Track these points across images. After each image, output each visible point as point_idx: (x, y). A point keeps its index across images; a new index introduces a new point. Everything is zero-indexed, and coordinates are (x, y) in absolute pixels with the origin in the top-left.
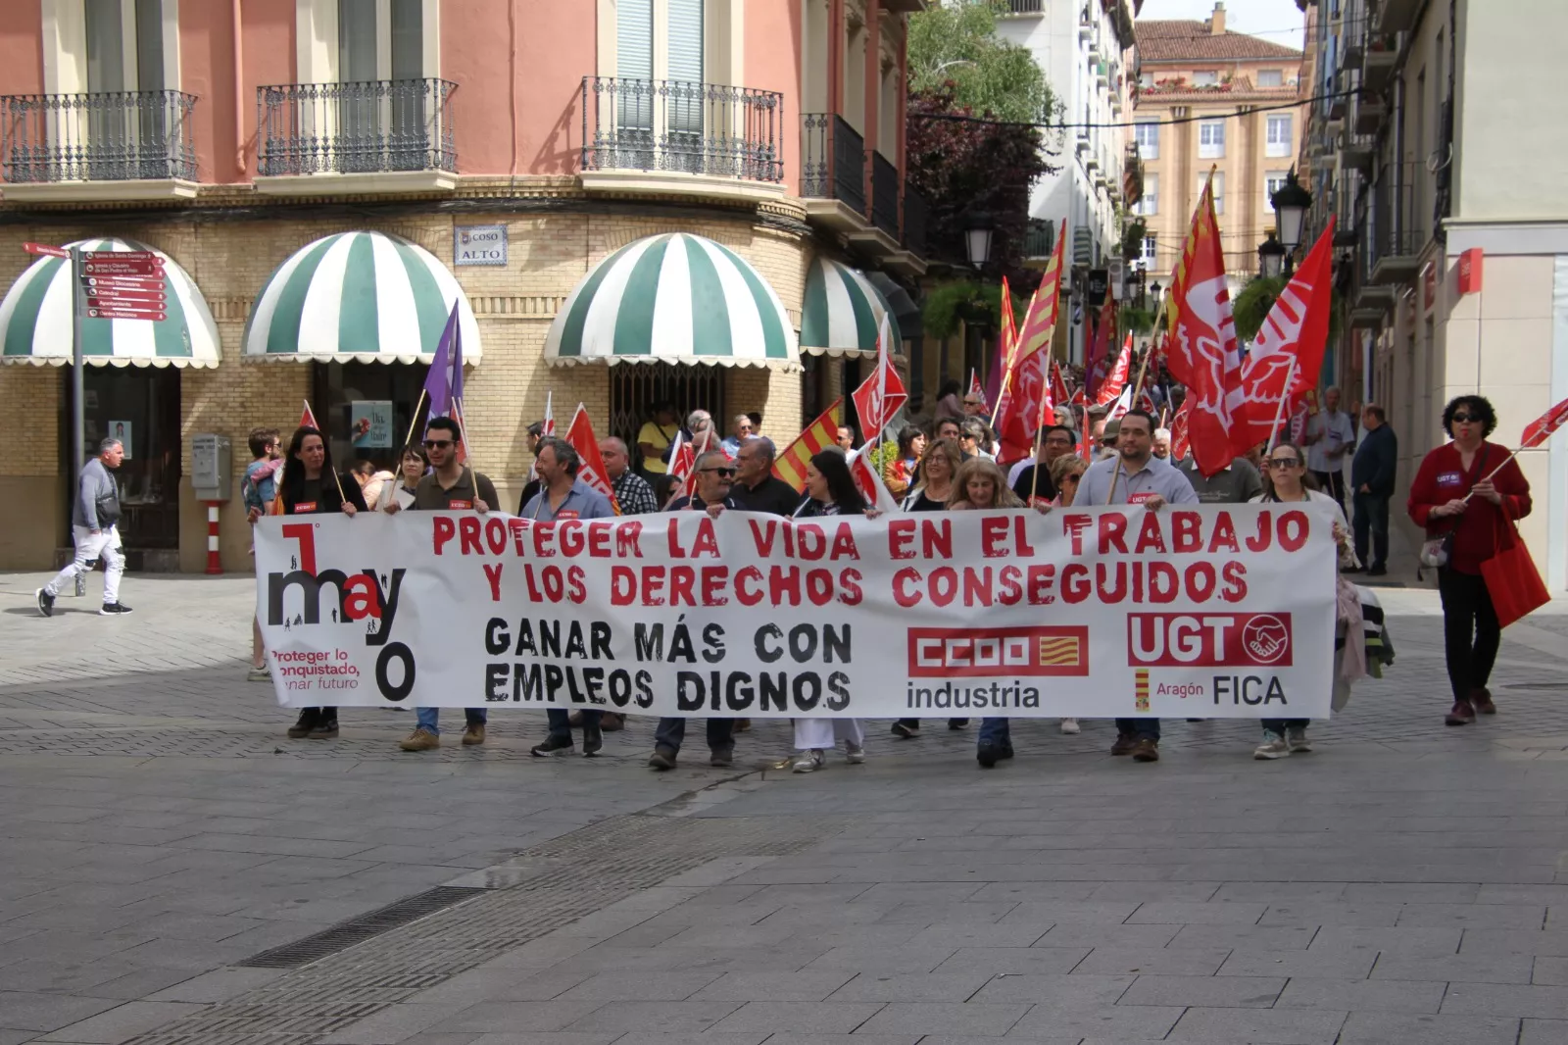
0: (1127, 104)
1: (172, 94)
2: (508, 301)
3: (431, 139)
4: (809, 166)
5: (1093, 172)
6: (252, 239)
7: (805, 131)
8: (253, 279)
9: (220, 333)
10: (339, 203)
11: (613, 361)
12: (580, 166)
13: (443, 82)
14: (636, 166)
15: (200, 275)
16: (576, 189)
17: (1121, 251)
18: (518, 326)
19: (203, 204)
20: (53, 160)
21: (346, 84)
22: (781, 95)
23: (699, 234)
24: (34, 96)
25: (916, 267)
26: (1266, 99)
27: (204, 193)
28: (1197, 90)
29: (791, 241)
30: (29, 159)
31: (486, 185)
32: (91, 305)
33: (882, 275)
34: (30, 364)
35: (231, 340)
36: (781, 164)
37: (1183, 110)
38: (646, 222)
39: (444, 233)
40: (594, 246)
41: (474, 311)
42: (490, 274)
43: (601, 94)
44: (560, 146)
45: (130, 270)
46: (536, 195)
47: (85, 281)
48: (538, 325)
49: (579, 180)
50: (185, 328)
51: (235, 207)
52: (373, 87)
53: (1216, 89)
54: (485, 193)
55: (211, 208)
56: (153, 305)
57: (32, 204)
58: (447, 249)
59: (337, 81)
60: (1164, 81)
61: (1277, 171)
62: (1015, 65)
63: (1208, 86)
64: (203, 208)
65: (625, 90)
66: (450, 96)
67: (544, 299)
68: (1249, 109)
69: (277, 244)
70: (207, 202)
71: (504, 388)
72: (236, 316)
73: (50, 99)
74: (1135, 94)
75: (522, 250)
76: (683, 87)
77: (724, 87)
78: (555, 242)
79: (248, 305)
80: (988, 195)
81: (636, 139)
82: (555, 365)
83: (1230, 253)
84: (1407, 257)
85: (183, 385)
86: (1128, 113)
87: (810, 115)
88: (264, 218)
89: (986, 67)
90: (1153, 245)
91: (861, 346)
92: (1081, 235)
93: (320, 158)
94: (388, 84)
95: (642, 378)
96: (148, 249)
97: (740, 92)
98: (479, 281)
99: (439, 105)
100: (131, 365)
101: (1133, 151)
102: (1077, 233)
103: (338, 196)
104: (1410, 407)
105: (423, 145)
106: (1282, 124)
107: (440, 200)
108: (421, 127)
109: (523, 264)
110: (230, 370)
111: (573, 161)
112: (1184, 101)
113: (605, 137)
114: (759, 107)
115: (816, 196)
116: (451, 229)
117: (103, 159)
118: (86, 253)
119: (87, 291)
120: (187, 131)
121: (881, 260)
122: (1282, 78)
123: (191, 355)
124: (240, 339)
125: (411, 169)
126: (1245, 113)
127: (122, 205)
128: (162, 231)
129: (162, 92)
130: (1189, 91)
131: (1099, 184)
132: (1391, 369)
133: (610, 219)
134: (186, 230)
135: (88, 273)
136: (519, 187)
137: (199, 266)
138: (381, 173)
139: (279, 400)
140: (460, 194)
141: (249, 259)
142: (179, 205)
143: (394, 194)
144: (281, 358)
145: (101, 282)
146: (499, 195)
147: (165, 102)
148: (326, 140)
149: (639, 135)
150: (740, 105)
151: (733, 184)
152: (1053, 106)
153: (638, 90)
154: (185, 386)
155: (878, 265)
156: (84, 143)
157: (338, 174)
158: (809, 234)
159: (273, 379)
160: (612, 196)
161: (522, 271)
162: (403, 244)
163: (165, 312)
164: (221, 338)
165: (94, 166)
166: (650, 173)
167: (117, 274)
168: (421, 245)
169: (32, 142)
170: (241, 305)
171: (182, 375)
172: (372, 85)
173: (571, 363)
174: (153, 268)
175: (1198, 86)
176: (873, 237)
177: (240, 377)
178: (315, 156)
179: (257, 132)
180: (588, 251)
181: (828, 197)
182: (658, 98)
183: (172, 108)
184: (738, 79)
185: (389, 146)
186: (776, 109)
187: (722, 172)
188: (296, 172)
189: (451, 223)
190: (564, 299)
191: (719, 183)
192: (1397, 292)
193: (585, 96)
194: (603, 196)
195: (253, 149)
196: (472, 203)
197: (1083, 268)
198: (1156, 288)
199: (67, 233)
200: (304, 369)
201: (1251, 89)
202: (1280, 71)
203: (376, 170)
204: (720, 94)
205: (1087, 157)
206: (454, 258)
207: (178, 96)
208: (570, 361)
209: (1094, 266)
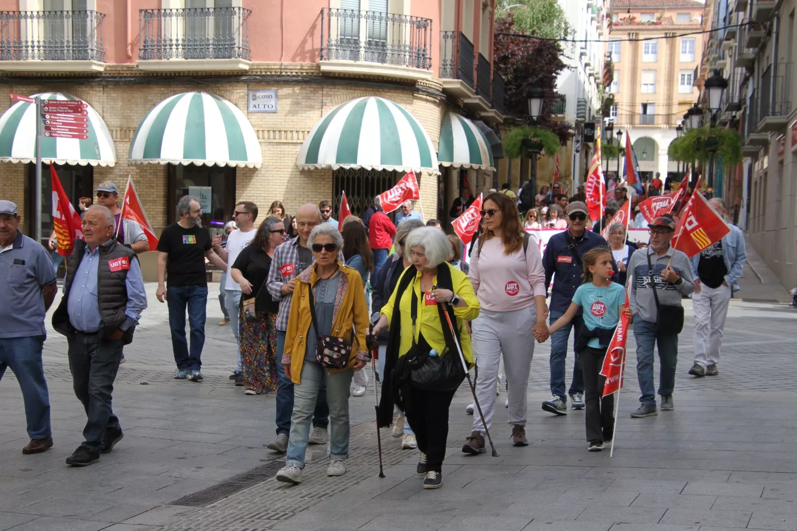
0: (606, 30)
1: (91, 13)
2: (277, 132)
3: (236, 41)
4: (445, 61)
5: (587, 68)
6: (135, 95)
7: (443, 40)
8: (135, 118)
9: (116, 147)
10: (184, 76)
11: (336, 167)
12: (320, 58)
13: (244, 9)
14: (350, 59)
15: (105, 115)
16: (317, 71)
17: (601, 112)
18: (282, 147)
19: (108, 75)
20: (24, 48)
21: (190, 9)
22: (431, 21)
23: (384, 98)
24: (14, 12)
25: (498, 118)
26: (682, 29)
27: (108, 69)
28: (643, 24)
29: (434, 102)
30: (10, 47)
31: (267, 67)
32: (46, 128)
33: (481, 122)
34: (10, 162)
35: (122, 151)
36: (430, 59)
37: (634, 35)
38: (355, 90)
39: (242, 94)
40: (326, 103)
41: (258, 138)
42: (267, 117)
43: (331, 17)
44: (308, 47)
45: (69, 111)
46: (294, 74)
47: (44, 116)
48: (294, 147)
49: (318, 66)
50: (96, 144)
51: (125, 77)
52: (204, 12)
53: (653, 23)
54: (266, 72)
55: (112, 77)
56: (80, 130)
57: (12, 72)
58: (244, 103)
59: (184, 8)
60: (624, 19)
61: (686, 69)
62: (548, 7)
63: (649, 21)
64: (107, 77)
65: (345, 15)
66: (247, 17)
67: (297, 132)
68: (671, 35)
69: (149, 98)
70: (110, 74)
71: (274, 181)
72: (125, 138)
73: (23, 14)
74: (610, 25)
75: (285, 104)
76: (377, 15)
77: (400, 15)
78: (304, 100)
79: (132, 132)
80: (536, 79)
81: (350, 44)
82: (303, 169)
83: (659, 115)
84: (779, 117)
85: (94, 175)
86: (606, 36)
87: (446, 32)
88: (141, 83)
89: (532, 8)
90: (616, 110)
91: (471, 162)
92: (581, 103)
93: (174, 50)
94: (213, 10)
95: (351, 177)
96: (77, 99)
97: (408, 18)
98: (261, 121)
99: (241, 22)
100: (67, 163)
101: (608, 57)
102: (579, 102)
103: (184, 72)
104: (779, 201)
105: (232, 44)
106: (690, 43)
107: (242, 75)
108: (230, 34)
109: (287, 112)
110: (121, 168)
111: (315, 55)
112: (635, 30)
113: (333, 42)
114: (418, 27)
115: (448, 78)
116: (246, 91)
117: (52, 49)
118: (44, 100)
119: (45, 122)
120: (99, 33)
121: (479, 114)
122: (690, 18)
123: (100, 159)
124: (128, 151)
125: (225, 58)
126: (669, 37)
127: (62, 74)
128: (85, 89)
129: (86, 11)
130: (638, 24)
131: (590, 75)
132: (765, 180)
133: (335, 88)
134: (98, 89)
135: (45, 112)
136: (285, 69)
137: (105, 109)
138: (208, 60)
139: (148, 185)
140: (252, 72)
141: (133, 106)
142: (94, 75)
143: (215, 71)
144: (151, 162)
145: (52, 117)
146: (273, 73)
147: (87, 17)
148: (177, 40)
149: (352, 41)
150: (408, 25)
151: (404, 70)
152: (569, 30)
153: (352, 16)
154: (96, 176)
155: (478, 117)
156: (42, 39)
157: (183, 60)
158: (444, 99)
159: (145, 174)
160: (337, 75)
161: (285, 116)
162: (219, 100)
163: (87, 134)
164: (116, 150)
165: (47, 52)
166: (358, 63)
167: (61, 113)
168: (230, 100)
169: (12, 38)
170: (128, 131)
171: (94, 170)
172: (204, 10)
173: (312, 168)
174: (82, 110)
175: (643, 21)
176: (477, 101)
177: (126, 172)
178: (171, 49)
179: (139, 35)
180: (322, 106)
181: (454, 78)
182: (363, 21)
183: (91, 21)
184: (407, 11)
185: (213, 45)
186: (428, 28)
187: (398, 63)
188: (160, 58)
189: (246, 88)
190: (308, 132)
191: (396, 69)
192: (771, 136)
193: (322, 19)
194: (331, 75)
195: (136, 45)
196: (258, 77)
197: (581, 122)
198: (620, 133)
199: (32, 89)
200: (163, 168)
201: (673, 24)
202: (689, 14)
203: (204, 58)
204: (398, 19)
205: (585, 60)
206: (248, 108)
207: (95, 14)
208: (311, 167)
209: (587, 121)
